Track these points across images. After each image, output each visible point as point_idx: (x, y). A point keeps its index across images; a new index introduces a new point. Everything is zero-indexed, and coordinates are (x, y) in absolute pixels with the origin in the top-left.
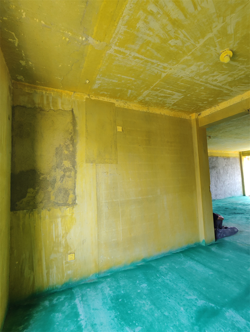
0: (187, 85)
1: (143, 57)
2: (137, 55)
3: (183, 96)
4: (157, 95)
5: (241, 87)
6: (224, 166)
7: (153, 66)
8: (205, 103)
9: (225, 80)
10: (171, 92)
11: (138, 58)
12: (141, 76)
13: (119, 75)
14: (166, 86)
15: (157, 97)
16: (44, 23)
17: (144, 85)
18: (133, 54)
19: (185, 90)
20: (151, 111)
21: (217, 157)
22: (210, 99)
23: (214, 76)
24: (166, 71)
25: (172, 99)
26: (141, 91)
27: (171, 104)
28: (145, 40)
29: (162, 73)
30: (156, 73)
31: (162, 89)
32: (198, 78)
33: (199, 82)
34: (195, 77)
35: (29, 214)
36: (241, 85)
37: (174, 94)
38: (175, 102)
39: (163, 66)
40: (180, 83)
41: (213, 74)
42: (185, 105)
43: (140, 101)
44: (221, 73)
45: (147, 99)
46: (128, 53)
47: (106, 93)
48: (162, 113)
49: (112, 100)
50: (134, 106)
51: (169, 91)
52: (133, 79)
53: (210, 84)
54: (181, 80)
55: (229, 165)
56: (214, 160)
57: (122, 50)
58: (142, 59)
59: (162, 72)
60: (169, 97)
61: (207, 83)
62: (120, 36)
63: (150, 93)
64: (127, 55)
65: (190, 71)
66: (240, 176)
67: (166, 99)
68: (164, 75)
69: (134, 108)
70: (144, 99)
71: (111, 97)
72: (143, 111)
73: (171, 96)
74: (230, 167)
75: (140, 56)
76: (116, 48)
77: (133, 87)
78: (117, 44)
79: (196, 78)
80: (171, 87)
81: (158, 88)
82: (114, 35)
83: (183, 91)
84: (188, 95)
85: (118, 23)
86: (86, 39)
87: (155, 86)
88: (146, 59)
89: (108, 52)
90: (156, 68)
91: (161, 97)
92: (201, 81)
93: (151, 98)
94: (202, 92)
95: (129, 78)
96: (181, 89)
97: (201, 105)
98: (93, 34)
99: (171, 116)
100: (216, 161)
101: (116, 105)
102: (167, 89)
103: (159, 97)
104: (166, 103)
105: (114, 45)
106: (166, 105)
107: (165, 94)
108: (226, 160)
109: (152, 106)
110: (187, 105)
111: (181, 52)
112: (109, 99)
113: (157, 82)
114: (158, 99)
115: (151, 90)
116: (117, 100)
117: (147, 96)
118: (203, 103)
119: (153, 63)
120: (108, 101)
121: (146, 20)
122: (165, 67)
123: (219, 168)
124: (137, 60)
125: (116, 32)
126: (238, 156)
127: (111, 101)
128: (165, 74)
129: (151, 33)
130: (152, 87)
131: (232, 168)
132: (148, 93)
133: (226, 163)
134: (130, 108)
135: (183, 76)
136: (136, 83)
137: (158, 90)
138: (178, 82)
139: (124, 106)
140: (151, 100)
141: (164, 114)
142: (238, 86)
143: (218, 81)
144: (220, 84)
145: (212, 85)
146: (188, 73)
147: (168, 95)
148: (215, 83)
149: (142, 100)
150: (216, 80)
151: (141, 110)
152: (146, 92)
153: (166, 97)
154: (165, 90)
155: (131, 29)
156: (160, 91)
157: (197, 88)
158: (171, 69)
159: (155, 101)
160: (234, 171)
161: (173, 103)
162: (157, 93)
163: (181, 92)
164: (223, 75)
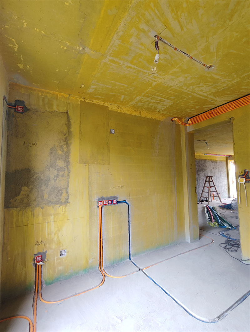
0: (176, 93)
1: (136, 67)
2: (130, 65)
3: (172, 103)
4: (148, 101)
5: (224, 97)
6: (212, 169)
7: (144, 75)
8: (192, 109)
9: (209, 91)
10: (161, 99)
11: (131, 68)
12: (133, 84)
13: (113, 82)
14: (156, 93)
15: (148, 103)
16: (44, 33)
17: (136, 92)
18: (126, 64)
19: (174, 98)
20: (142, 115)
21: (205, 160)
22: (197, 107)
23: (200, 87)
24: (156, 80)
25: (163, 105)
26: (133, 97)
27: (161, 109)
28: (137, 53)
29: (153, 82)
30: (148, 81)
31: (154, 96)
32: (185, 88)
33: (186, 91)
34: (182, 87)
35: (23, 211)
36: (225, 96)
37: (164, 101)
38: (166, 108)
39: (154, 75)
40: (170, 91)
41: (198, 85)
42: (174, 111)
43: (132, 105)
44: (206, 85)
45: (139, 104)
46: (122, 63)
47: (100, 97)
48: (153, 118)
49: (106, 103)
50: (127, 110)
51: (160, 98)
52: (126, 86)
53: (196, 94)
54: (171, 88)
55: (216, 168)
56: (202, 163)
57: (116, 60)
58: (134, 69)
59: (153, 80)
60: (160, 103)
61: (194, 92)
62: (115, 49)
63: (142, 99)
64: (121, 64)
65: (178, 81)
66: (226, 179)
67: (156, 105)
68: (154, 84)
69: (127, 112)
70: (136, 104)
71: (105, 100)
72: (135, 115)
73: (162, 102)
74: (217, 170)
75: (133, 66)
76: (111, 58)
77: (126, 93)
78: (112, 55)
79: (184, 88)
80: (161, 94)
81: (150, 95)
82: (109, 47)
83: (173, 98)
84: (177, 102)
85: (113, 37)
86: (83, 49)
87: (147, 93)
88: (138, 69)
89: (103, 61)
90: (147, 77)
91: (152, 103)
92: (188, 91)
93: (143, 104)
94: (190, 100)
95: (122, 84)
96: (170, 97)
97: (189, 111)
98: (89, 45)
99: (161, 120)
100: (204, 164)
101: (110, 108)
102: (157, 96)
103: (151, 103)
104: (157, 109)
105: (109, 55)
106: (156, 110)
107: (156, 100)
108: (213, 163)
109: (143, 111)
110: (176, 111)
111: (170, 65)
112: (103, 103)
113: (149, 89)
114: (150, 104)
115: (143, 97)
116: (110, 103)
117: (139, 101)
118: (190, 110)
119: (144, 73)
120: (102, 105)
121: (138, 36)
122: (156, 77)
123: (207, 170)
124: (129, 69)
125: (111, 44)
126: (225, 159)
127: (104, 105)
128: (156, 83)
129: (143, 48)
130: (143, 94)
131: (219, 170)
132: (140, 98)
133: (213, 166)
134: (123, 112)
135: (173, 86)
136: (128, 89)
137: (149, 97)
138: (167, 91)
139: (117, 110)
140: (143, 105)
141: (155, 119)
142: (222, 97)
143: (203, 92)
144: (205, 94)
145: (198, 94)
146: (177, 83)
147: (158, 102)
148: (200, 93)
149: (134, 105)
150: (202, 90)
151: (133, 114)
152: (138, 98)
153: (157, 103)
154: (156, 97)
155: (125, 43)
156: (151, 97)
157: (185, 96)
158: (161, 78)
159: (146, 106)
160: (220, 173)
161: (164, 108)
162: (148, 99)
163: (170, 99)
164: (207, 87)
